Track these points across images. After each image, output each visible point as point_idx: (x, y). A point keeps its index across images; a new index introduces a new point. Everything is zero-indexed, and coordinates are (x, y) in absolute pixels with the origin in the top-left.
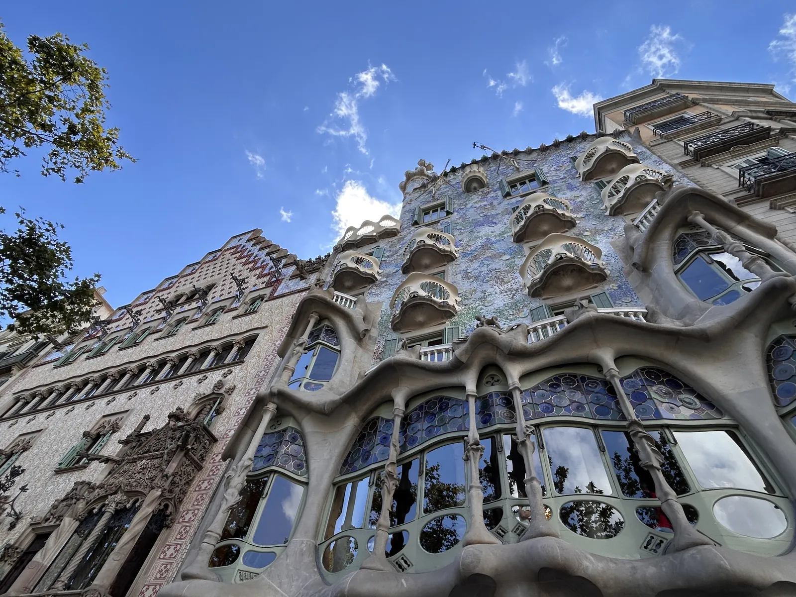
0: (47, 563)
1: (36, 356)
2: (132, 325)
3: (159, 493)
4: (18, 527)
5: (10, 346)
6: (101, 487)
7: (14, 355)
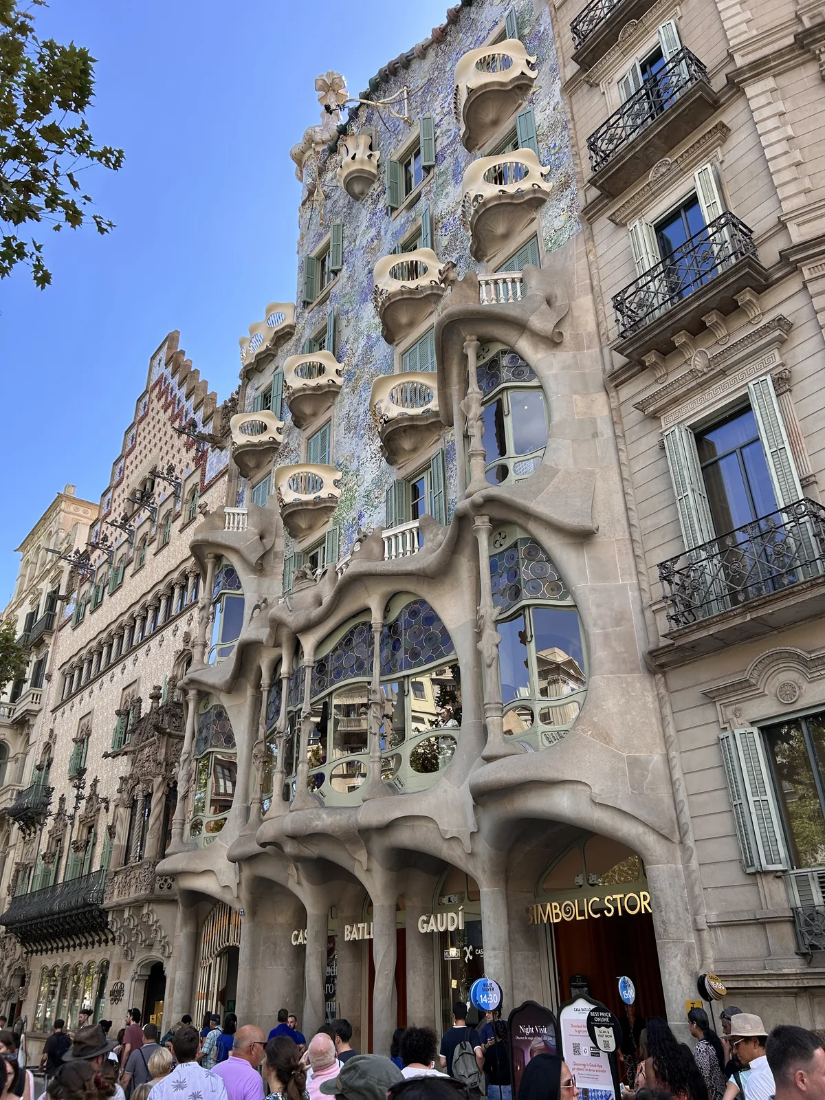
0: (124, 843)
1: (54, 616)
2: (106, 557)
3: (160, 779)
4: (110, 808)
5: (31, 603)
6: (131, 776)
7: (39, 618)
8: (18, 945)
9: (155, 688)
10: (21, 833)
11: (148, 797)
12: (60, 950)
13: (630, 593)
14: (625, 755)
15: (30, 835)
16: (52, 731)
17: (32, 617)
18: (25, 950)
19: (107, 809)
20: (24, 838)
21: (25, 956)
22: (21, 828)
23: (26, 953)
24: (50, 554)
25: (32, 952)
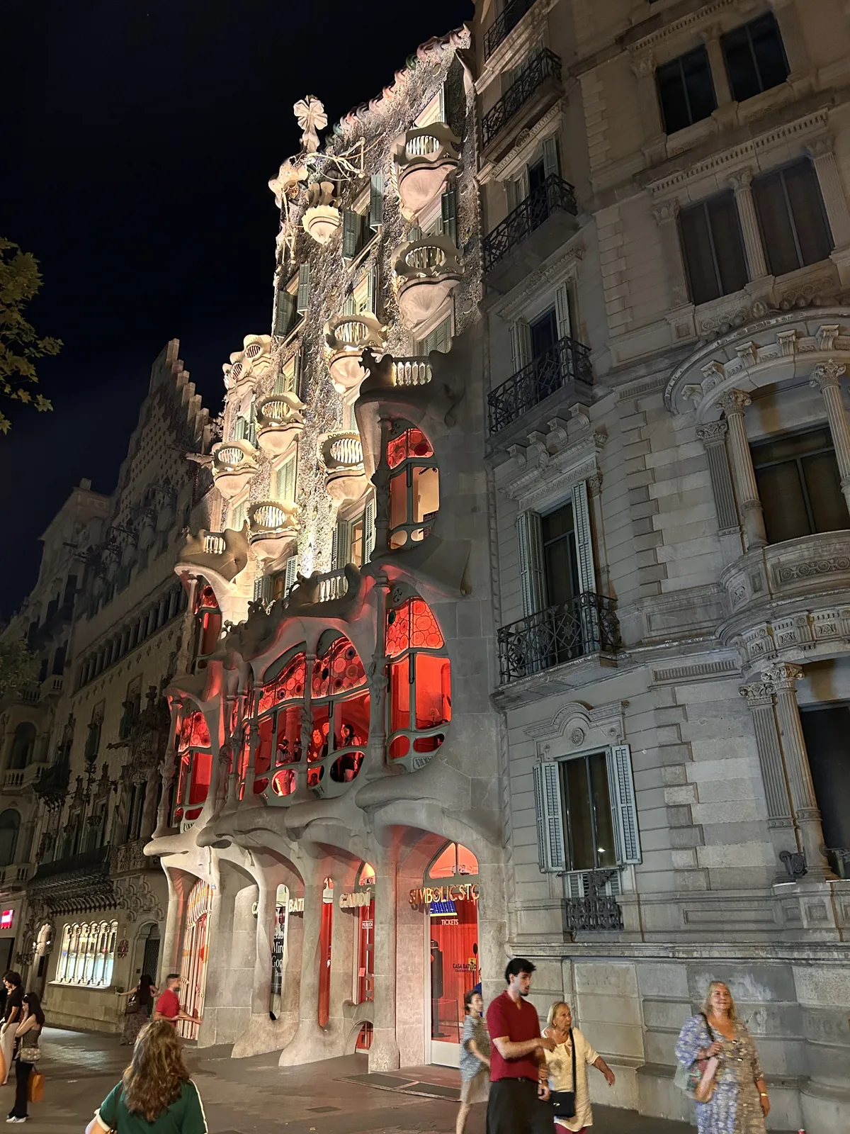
3: (153, 770)
6: (129, 766)
7: (60, 606)
8: (45, 906)
9: (150, 688)
10: (47, 807)
11: (144, 785)
12: (79, 912)
13: (488, 646)
14: (470, 778)
15: (54, 808)
16: (71, 715)
17: (53, 605)
18: (51, 911)
19: (116, 790)
20: (49, 811)
21: (51, 915)
22: (46, 803)
23: (52, 913)
24: (68, 547)
25: (57, 912)
